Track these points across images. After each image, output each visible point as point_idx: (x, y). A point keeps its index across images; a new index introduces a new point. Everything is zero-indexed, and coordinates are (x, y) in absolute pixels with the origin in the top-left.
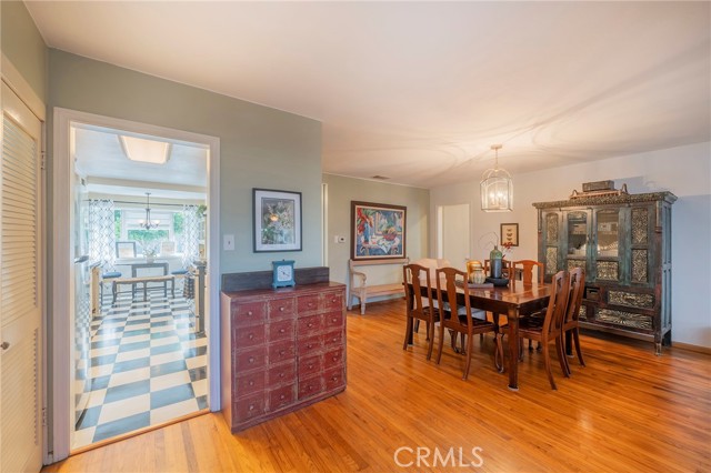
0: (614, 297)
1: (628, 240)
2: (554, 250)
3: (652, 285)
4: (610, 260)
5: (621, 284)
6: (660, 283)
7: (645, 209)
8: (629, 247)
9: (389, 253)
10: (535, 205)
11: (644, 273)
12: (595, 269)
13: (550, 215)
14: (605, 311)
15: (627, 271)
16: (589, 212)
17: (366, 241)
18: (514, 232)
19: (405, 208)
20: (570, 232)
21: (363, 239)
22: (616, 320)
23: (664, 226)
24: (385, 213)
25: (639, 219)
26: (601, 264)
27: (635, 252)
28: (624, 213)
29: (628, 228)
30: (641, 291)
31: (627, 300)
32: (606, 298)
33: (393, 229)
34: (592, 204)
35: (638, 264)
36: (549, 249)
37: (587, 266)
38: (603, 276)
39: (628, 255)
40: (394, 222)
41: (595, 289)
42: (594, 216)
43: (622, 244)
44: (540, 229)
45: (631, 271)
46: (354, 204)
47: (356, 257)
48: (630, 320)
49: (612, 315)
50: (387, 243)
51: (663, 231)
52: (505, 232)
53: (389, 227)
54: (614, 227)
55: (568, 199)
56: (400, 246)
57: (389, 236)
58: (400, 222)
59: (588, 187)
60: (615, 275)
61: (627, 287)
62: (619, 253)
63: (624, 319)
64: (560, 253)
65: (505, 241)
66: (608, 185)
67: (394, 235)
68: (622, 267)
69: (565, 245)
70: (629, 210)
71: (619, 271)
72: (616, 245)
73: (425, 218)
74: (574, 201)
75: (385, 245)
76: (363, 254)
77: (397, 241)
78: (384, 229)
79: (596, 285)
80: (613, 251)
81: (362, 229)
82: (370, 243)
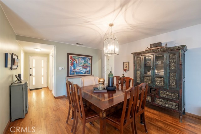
0: (162, 93)
1: (168, 68)
2: (139, 72)
3: (178, 89)
4: (161, 77)
5: (165, 88)
6: (182, 88)
7: (175, 54)
8: (168, 71)
9: (85, 73)
10: (132, 53)
11: (175, 83)
12: (154, 81)
13: (137, 58)
14: (158, 99)
15: (167, 82)
16: (152, 56)
17: (74, 69)
18: (128, 65)
19: (92, 57)
20: (145, 65)
21: (73, 68)
22: (163, 104)
23: (183, 62)
24: (83, 58)
25: (172, 58)
26: (157, 79)
27: (170, 73)
28: (166, 56)
29: (168, 62)
30: (173, 91)
31: (167, 95)
32: (159, 94)
33: (87, 64)
34: (153, 52)
35: (172, 79)
36: (137, 72)
37: (151, 79)
38: (158, 84)
39: (168, 75)
40: (87, 62)
41: (155, 90)
42: (154, 58)
43: (166, 70)
44: (134, 64)
45: (169, 82)
46: (68, 54)
47: (69, 75)
48: (169, 104)
49: (161, 101)
50: (83, 69)
51: (183, 64)
52: (125, 65)
53: (85, 63)
54: (162, 63)
55: (144, 50)
56: (89, 71)
57: (85, 67)
58: (90, 62)
59: (152, 45)
60: (163, 84)
61: (167, 89)
62: (164, 74)
63: (166, 104)
64: (141, 74)
65: (125, 68)
66: (159, 44)
67: (87, 66)
68: (165, 80)
69: (143, 70)
70: (168, 54)
71: (164, 82)
72: (163, 70)
73: (100, 60)
74: (147, 52)
75: (83, 70)
76: (73, 74)
77: (88, 69)
78: (83, 64)
79: (155, 88)
80: (162, 73)
81: (73, 64)
82: (76, 70)
